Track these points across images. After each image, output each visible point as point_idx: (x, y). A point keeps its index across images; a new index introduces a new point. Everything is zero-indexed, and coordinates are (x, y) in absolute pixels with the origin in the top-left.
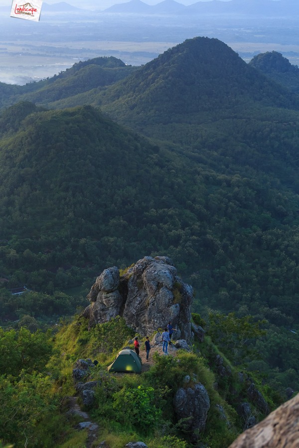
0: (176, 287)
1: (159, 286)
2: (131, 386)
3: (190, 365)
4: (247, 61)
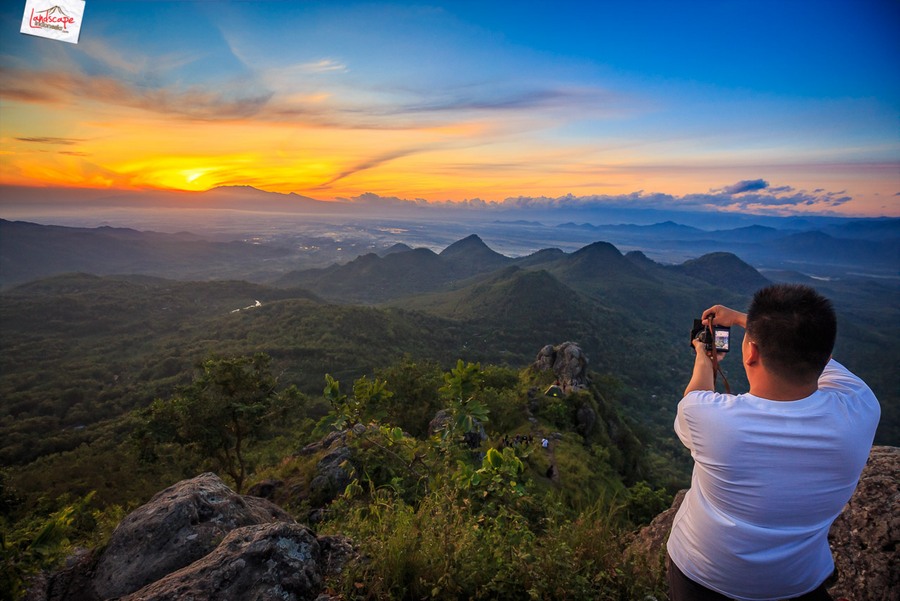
0: (581, 359)
1: (572, 357)
2: (555, 403)
3: (586, 398)
4: (624, 254)
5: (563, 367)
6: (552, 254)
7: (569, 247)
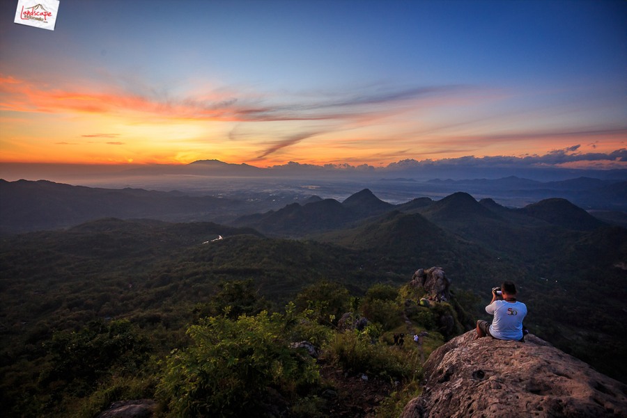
0: (444, 279)
1: (438, 278)
2: (424, 311)
3: (447, 308)
4: (478, 201)
5: (430, 286)
6: (422, 202)
7: (436, 196)
